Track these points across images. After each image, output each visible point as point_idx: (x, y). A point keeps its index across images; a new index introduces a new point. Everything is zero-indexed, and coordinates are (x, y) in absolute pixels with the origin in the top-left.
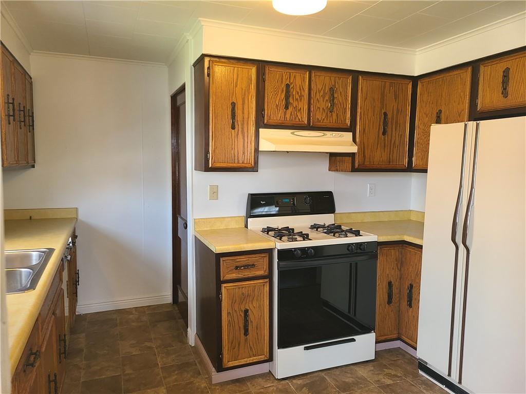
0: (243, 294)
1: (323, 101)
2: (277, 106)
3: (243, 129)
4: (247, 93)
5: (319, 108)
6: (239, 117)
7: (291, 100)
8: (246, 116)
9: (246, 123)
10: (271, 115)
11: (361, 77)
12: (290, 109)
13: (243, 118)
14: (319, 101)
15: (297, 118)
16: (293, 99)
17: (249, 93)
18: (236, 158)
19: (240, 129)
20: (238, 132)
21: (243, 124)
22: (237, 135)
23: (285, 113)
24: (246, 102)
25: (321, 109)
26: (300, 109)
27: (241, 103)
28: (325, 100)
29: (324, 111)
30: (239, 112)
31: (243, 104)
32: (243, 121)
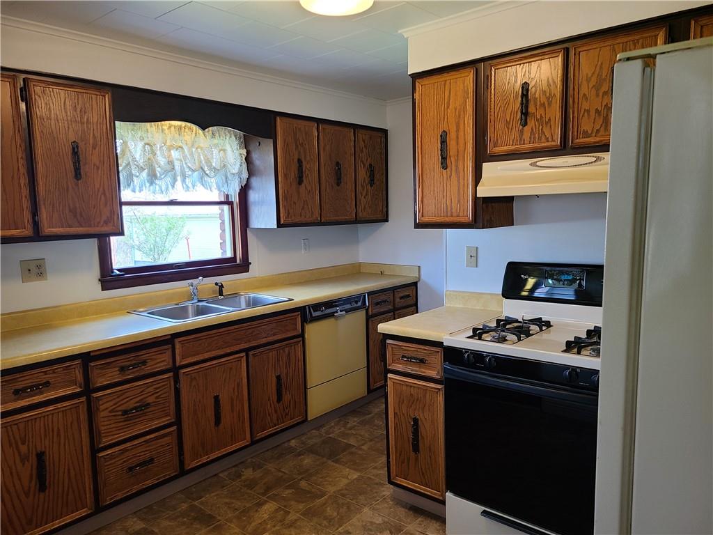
0: (411, 394)
1: (597, 95)
2: (508, 123)
3: (457, 167)
4: (462, 113)
5: (588, 111)
6: (452, 150)
7: (531, 109)
8: (461, 149)
9: (461, 157)
10: (497, 139)
11: (693, 22)
12: (531, 123)
13: (458, 152)
14: (587, 98)
15: (543, 137)
16: (536, 106)
17: (465, 112)
18: (449, 209)
19: (454, 168)
20: (451, 172)
21: (457, 161)
22: (450, 177)
23: (522, 132)
24: (462, 127)
25: (593, 113)
26: (550, 120)
27: (455, 129)
28: (601, 94)
29: (600, 115)
30: (452, 144)
31: (458, 130)
32: (457, 155)
